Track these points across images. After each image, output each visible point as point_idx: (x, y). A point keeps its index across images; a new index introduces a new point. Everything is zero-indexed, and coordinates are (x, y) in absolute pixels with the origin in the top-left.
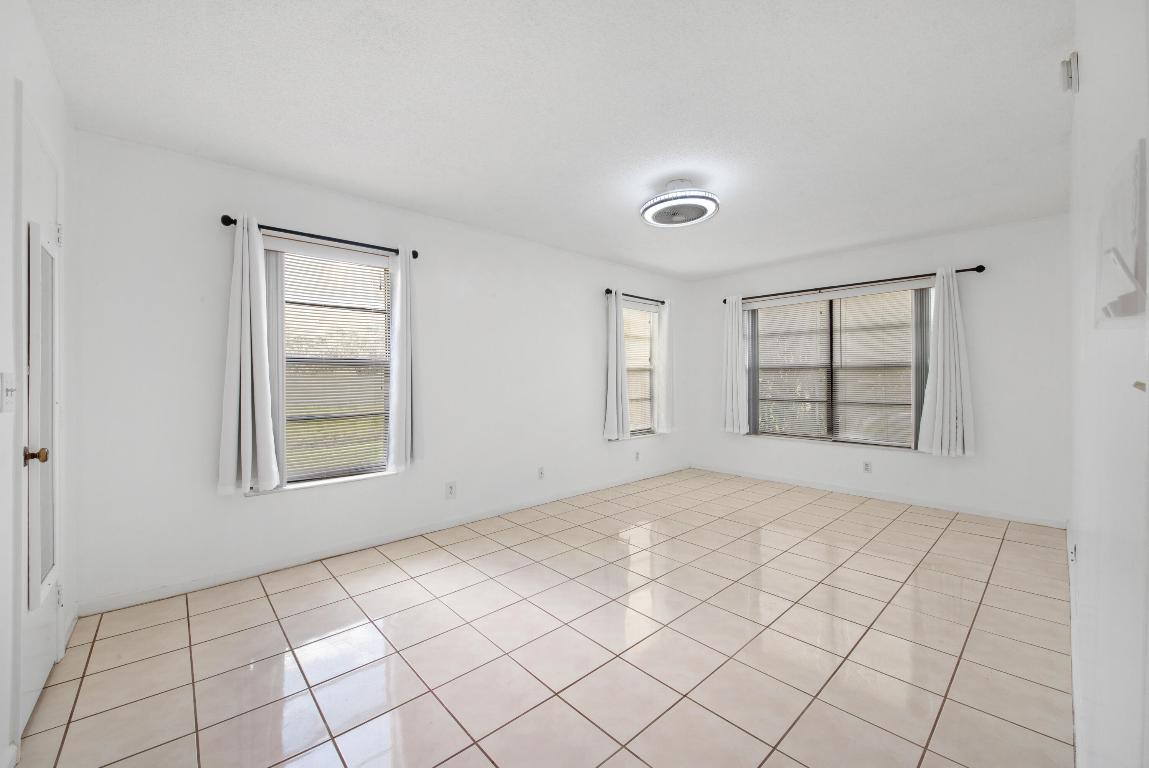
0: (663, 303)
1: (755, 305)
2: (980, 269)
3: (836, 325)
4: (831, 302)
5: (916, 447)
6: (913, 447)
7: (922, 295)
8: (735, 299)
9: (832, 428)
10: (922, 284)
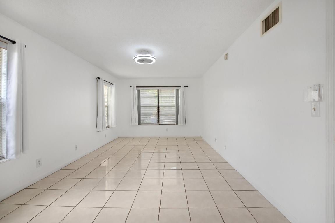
0: (113, 84)
1: (139, 89)
2: (188, 87)
3: (159, 96)
4: (158, 90)
5: (177, 124)
6: (176, 124)
7: (177, 90)
8: (134, 86)
9: (158, 121)
10: (177, 88)
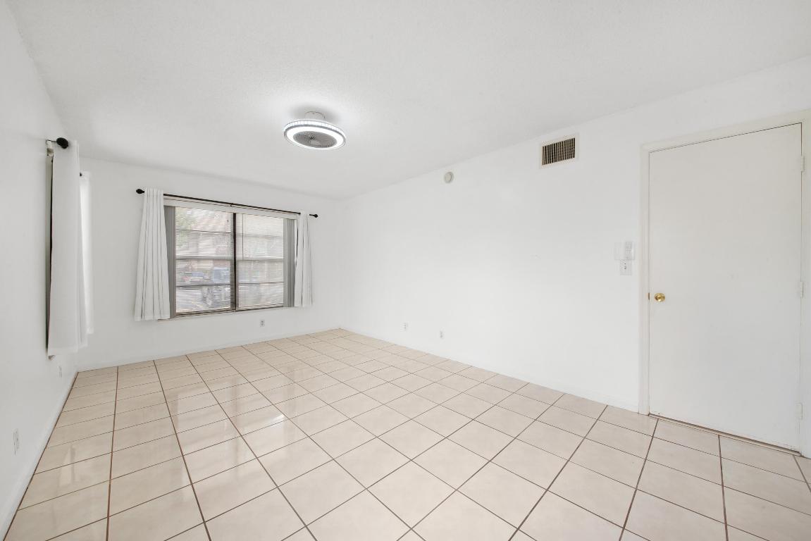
0: (80, 175)
1: (172, 202)
2: (316, 216)
3: (238, 231)
4: (235, 215)
5: (292, 305)
6: (286, 305)
7: (290, 223)
8: (155, 192)
9: (234, 303)
10: (292, 216)
